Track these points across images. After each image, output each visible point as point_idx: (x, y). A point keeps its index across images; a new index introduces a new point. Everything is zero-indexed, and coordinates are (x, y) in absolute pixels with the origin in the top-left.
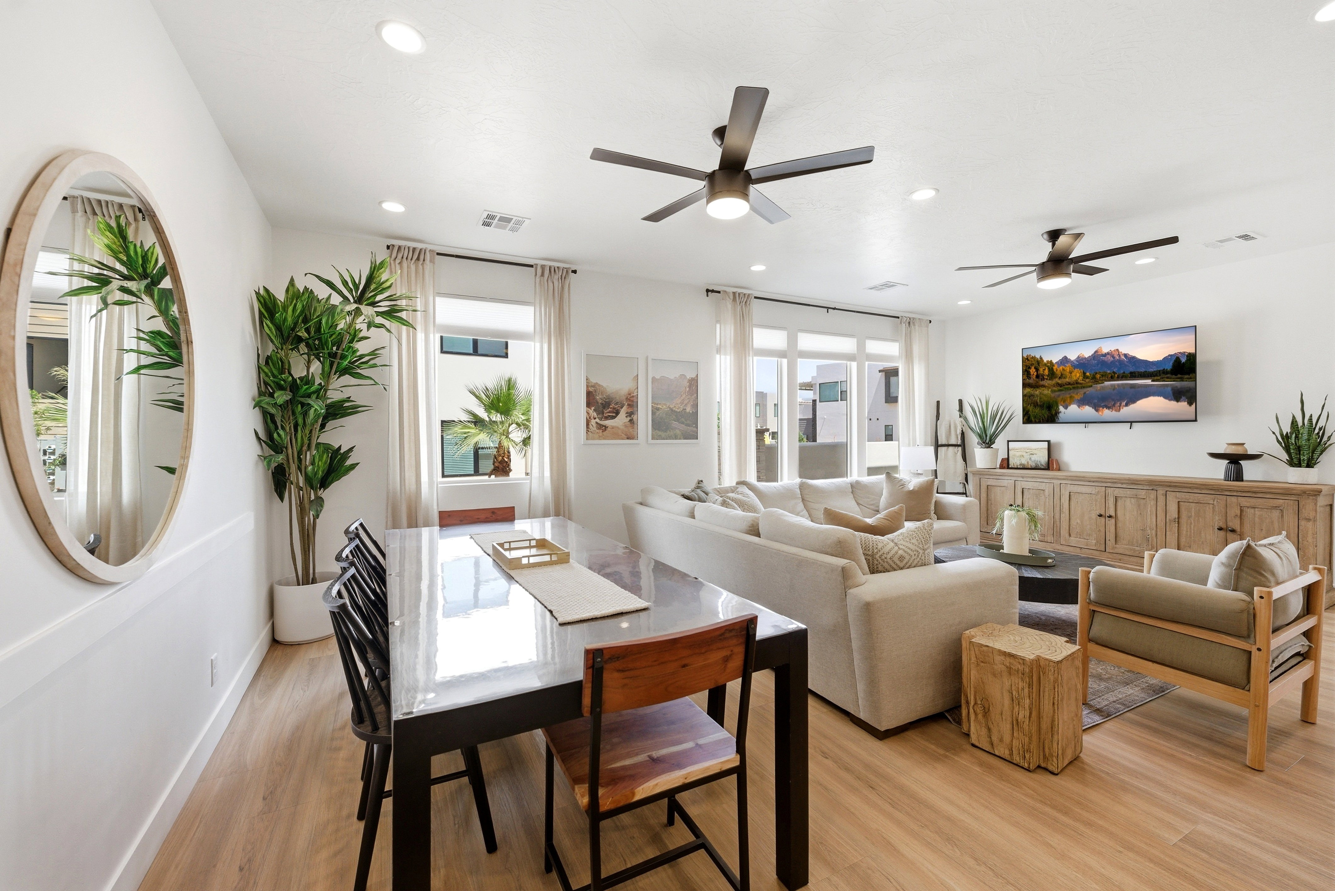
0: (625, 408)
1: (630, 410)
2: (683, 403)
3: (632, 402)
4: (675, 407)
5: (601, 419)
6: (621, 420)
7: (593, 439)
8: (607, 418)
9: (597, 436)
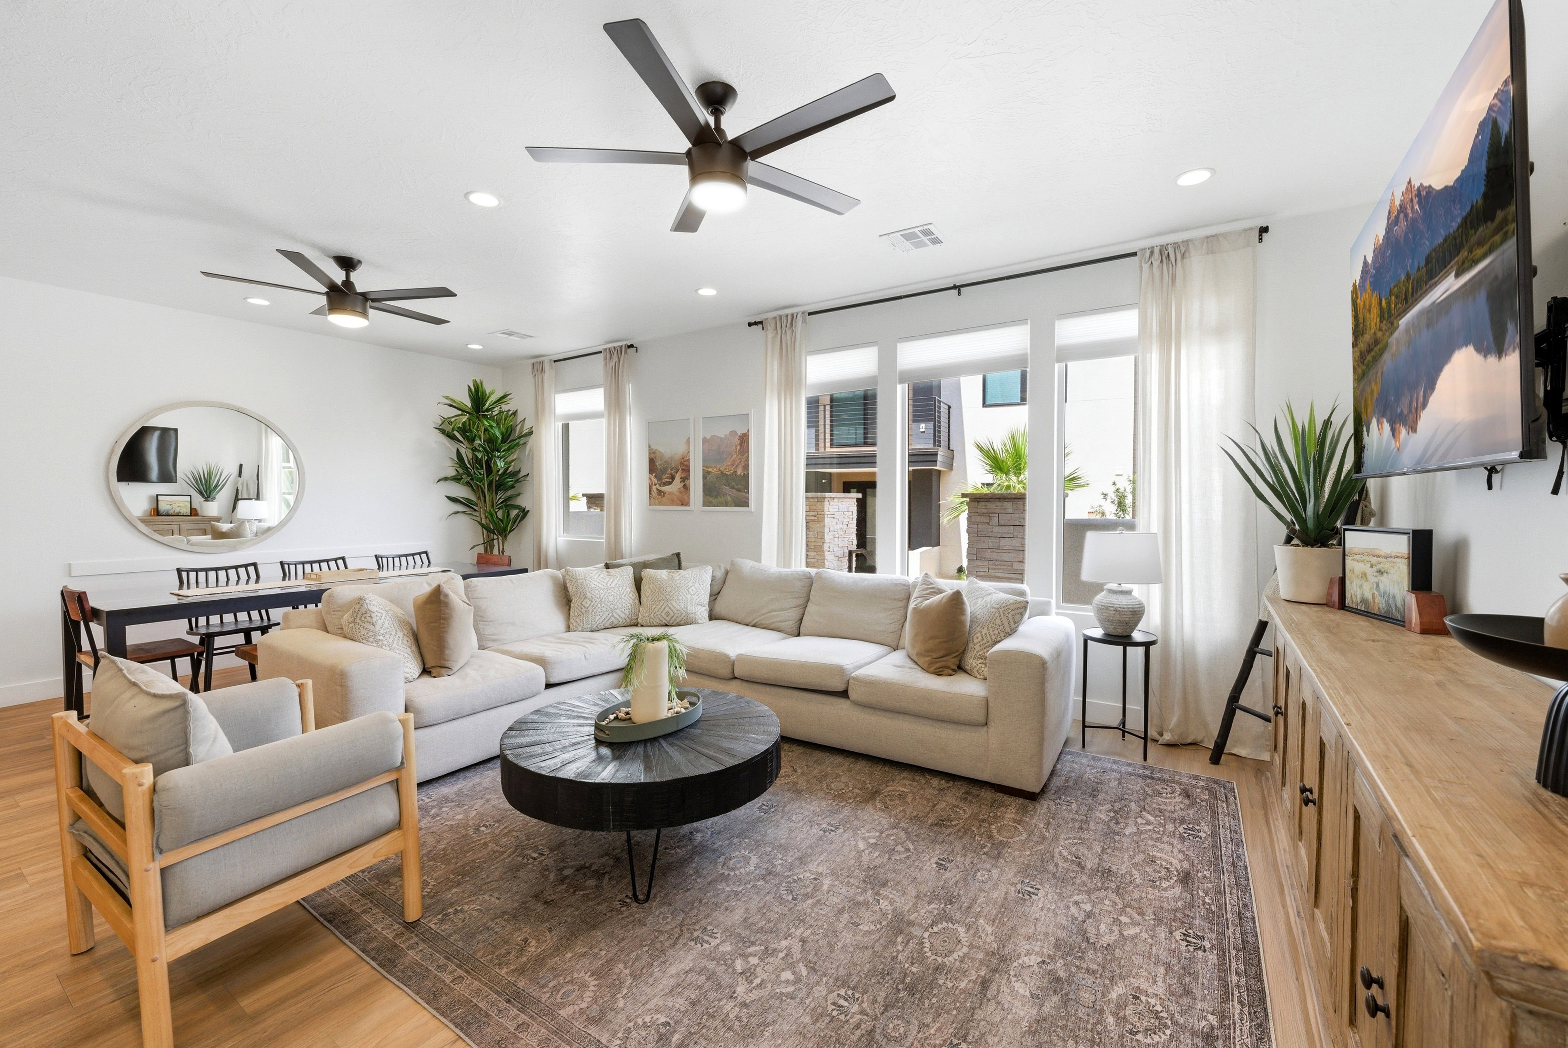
0: (679, 473)
1: (683, 475)
2: (733, 464)
3: (685, 467)
4: (725, 469)
5: (660, 485)
6: (677, 485)
7: (655, 504)
8: (665, 484)
9: (657, 502)
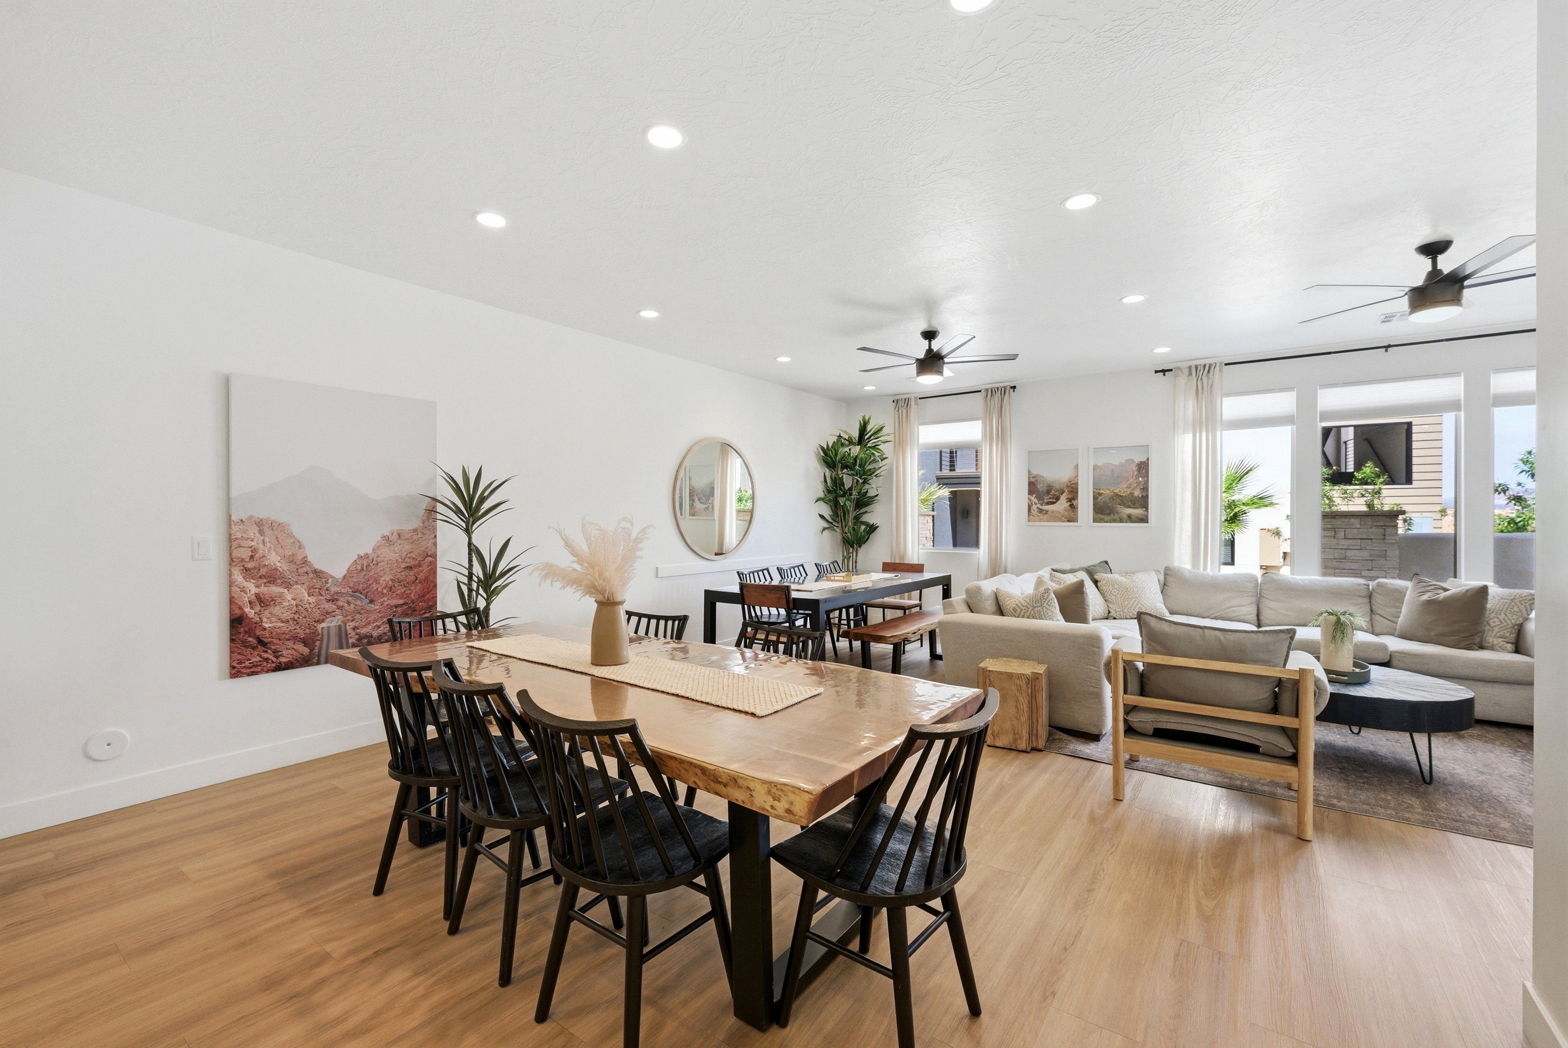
0: (1065, 494)
1: (1069, 496)
2: (1130, 488)
3: (1072, 489)
4: (1120, 491)
5: (1042, 504)
6: (1062, 504)
7: (1035, 521)
8: (1048, 503)
9: (1037, 518)
